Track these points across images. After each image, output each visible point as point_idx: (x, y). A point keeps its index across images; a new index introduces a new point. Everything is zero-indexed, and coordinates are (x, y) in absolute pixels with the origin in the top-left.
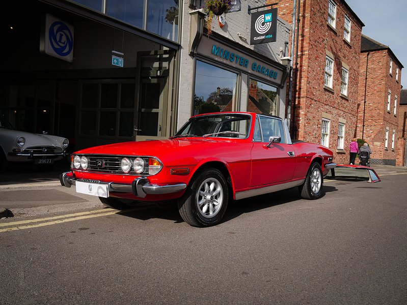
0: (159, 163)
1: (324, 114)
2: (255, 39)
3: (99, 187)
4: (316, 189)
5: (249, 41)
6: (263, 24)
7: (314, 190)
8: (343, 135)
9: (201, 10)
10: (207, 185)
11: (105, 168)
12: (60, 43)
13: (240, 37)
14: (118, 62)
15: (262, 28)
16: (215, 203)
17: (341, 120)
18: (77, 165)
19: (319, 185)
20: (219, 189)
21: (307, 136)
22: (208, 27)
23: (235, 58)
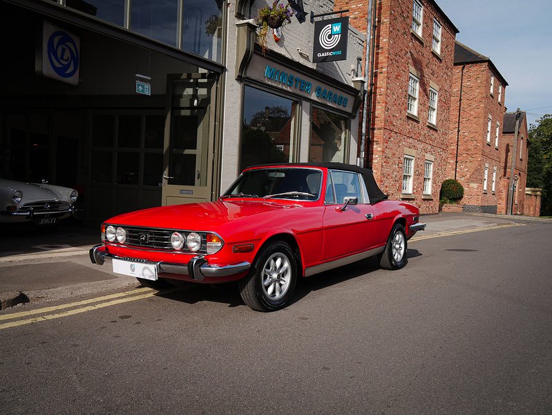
0: (219, 240)
1: (407, 150)
2: (319, 55)
3: (145, 268)
4: (398, 257)
5: (311, 58)
6: (330, 37)
7: (395, 257)
8: (431, 176)
9: (251, 21)
10: (272, 261)
11: (150, 243)
12: (61, 60)
13: (301, 54)
14: (144, 89)
16: (282, 282)
17: (428, 156)
18: (111, 237)
19: (402, 251)
20: (286, 265)
21: (385, 179)
22: (260, 42)
23: (294, 81)
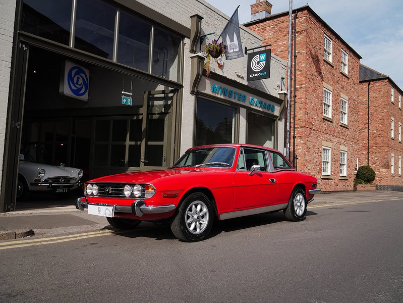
0: (153, 189)
1: (324, 143)
2: (251, 76)
3: (107, 209)
4: (300, 212)
5: (246, 78)
6: (258, 63)
7: (297, 212)
8: (345, 162)
9: (200, 54)
10: (194, 206)
11: (112, 194)
12: (76, 85)
13: (238, 75)
14: (127, 101)
15: (257, 67)
16: (201, 222)
17: (342, 147)
18: (89, 191)
19: (303, 208)
20: (205, 210)
21: (308, 164)
22: (207, 69)
23: (233, 94)
